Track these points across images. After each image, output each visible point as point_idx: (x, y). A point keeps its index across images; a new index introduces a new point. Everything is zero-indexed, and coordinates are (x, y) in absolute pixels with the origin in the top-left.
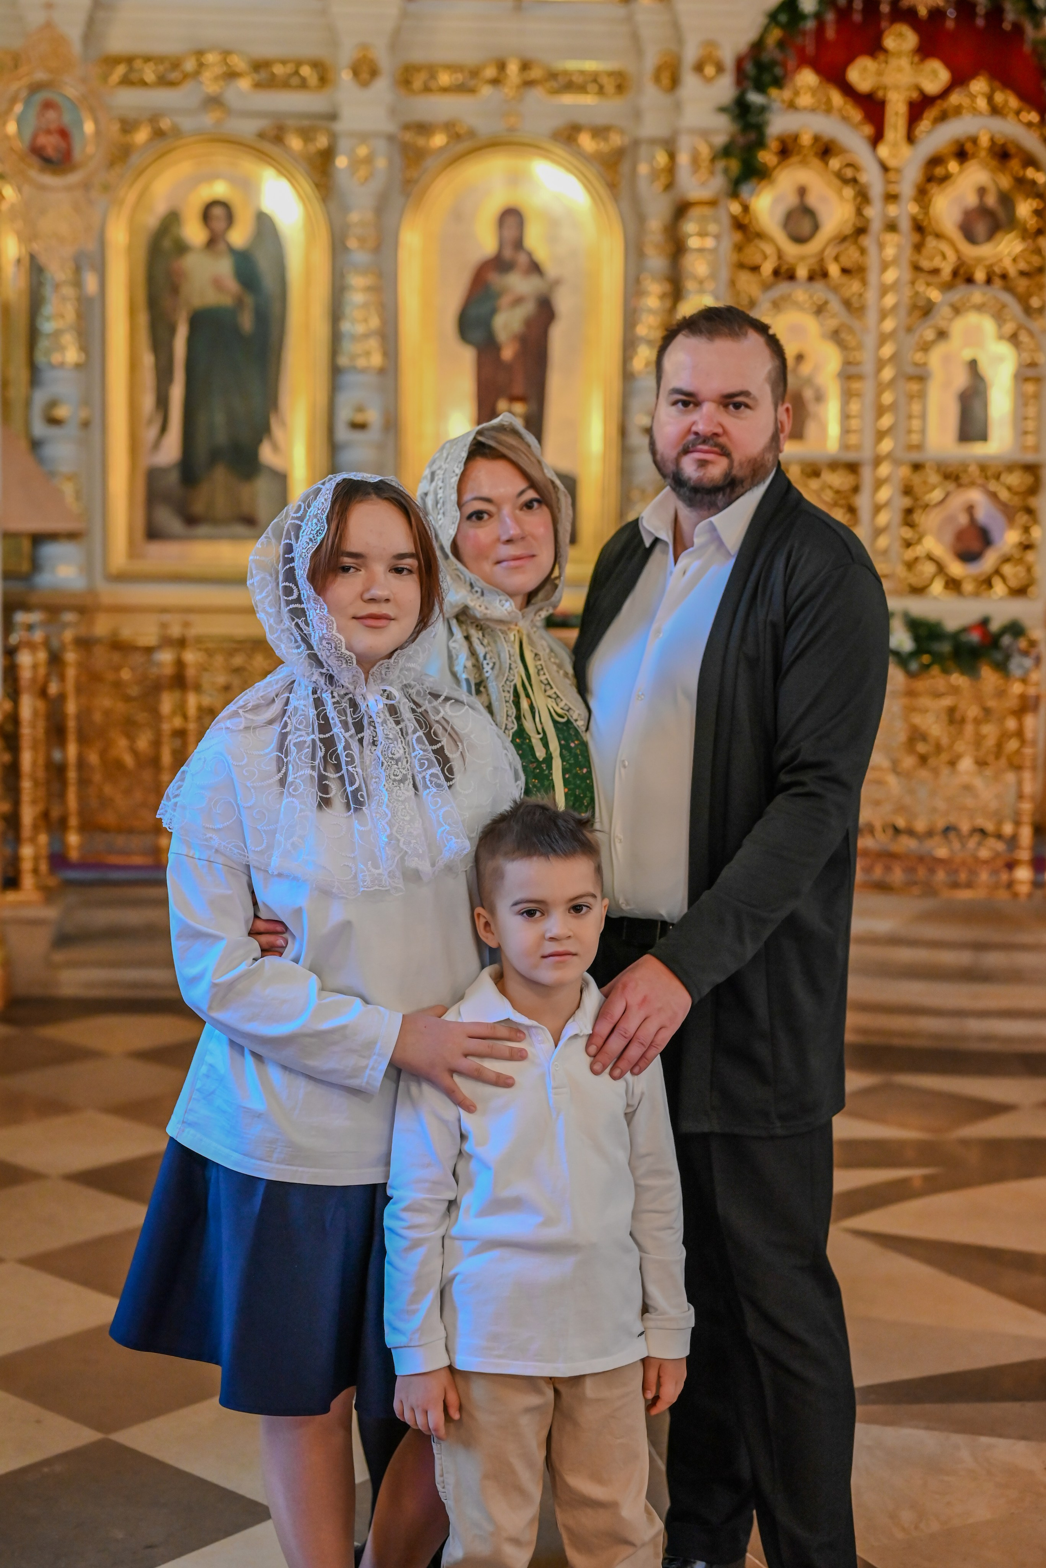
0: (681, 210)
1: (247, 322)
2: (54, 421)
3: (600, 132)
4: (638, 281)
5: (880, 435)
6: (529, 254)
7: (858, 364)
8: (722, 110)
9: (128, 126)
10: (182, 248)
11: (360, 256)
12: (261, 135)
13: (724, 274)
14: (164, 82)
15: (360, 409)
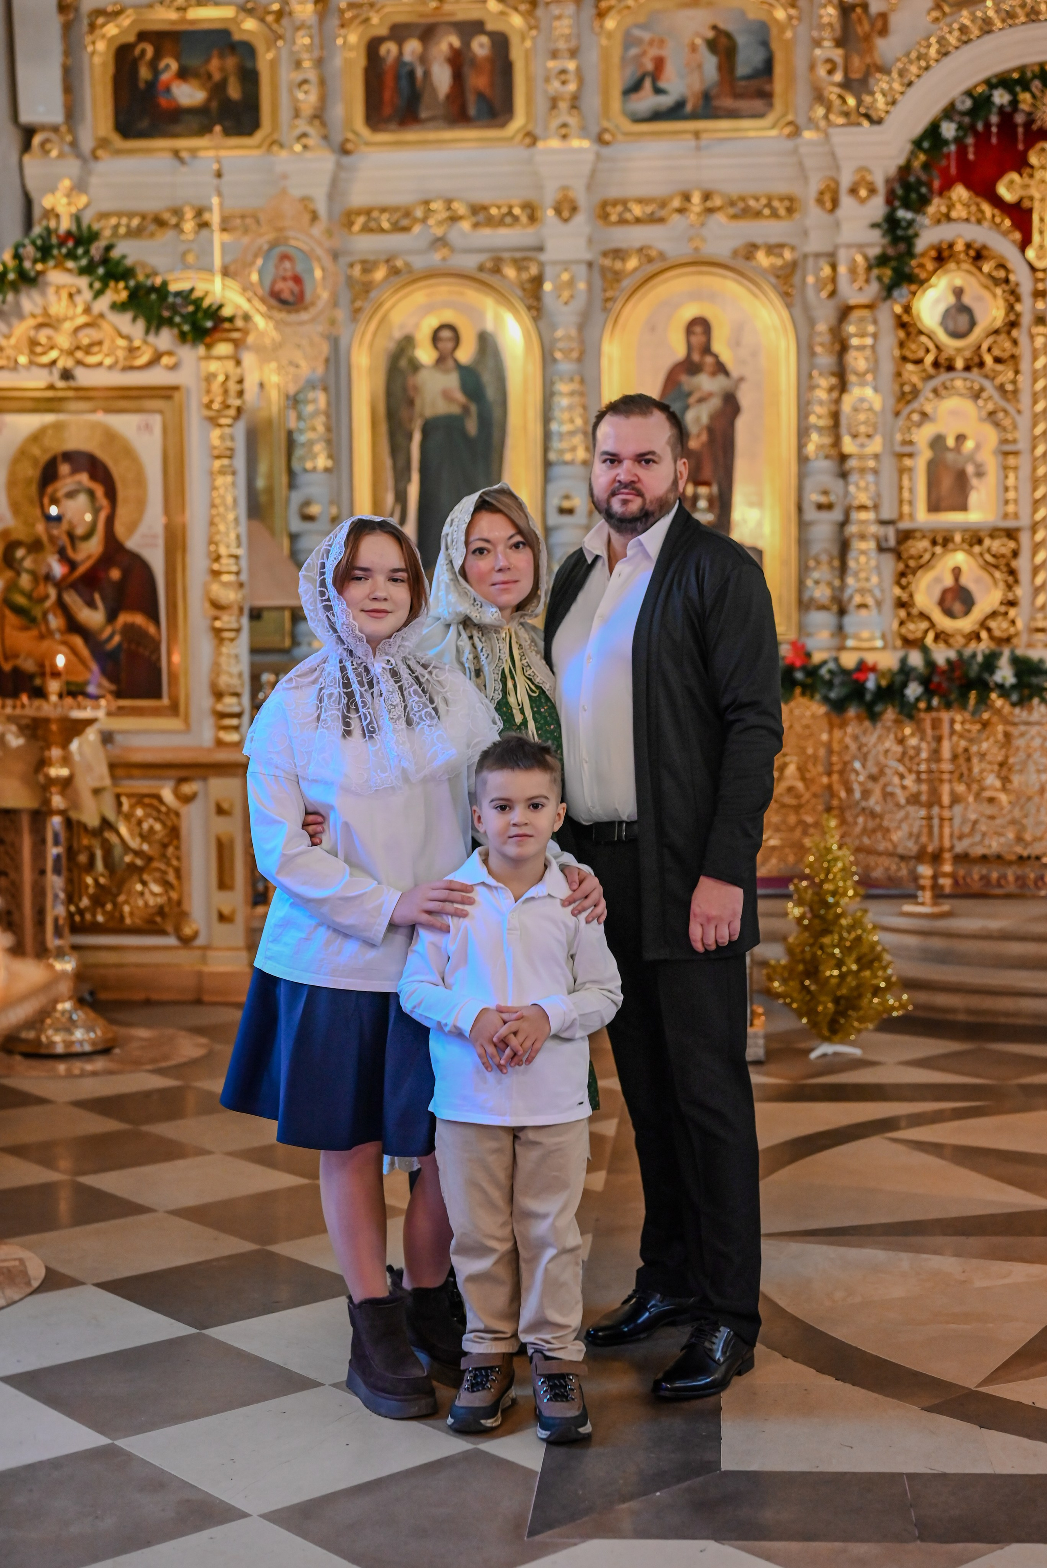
0: (845, 312)
1: (472, 427)
2: (308, 518)
3: (773, 249)
4: (810, 376)
5: (1036, 504)
6: (716, 356)
7: (1015, 441)
8: (874, 226)
9: (368, 267)
10: (415, 366)
11: (565, 366)
12: (481, 268)
13: (887, 367)
14: (398, 228)
15: (567, 497)
